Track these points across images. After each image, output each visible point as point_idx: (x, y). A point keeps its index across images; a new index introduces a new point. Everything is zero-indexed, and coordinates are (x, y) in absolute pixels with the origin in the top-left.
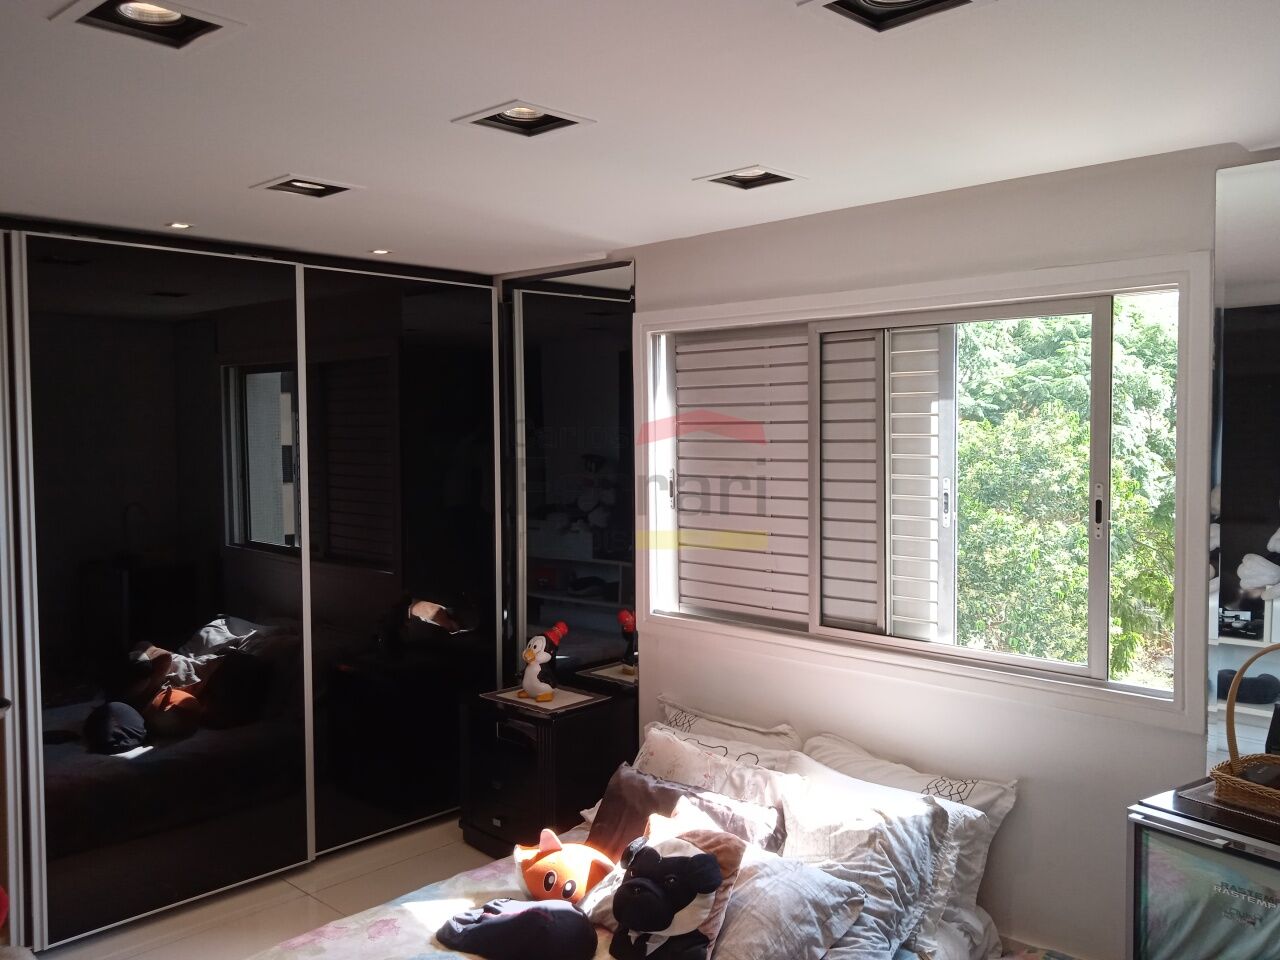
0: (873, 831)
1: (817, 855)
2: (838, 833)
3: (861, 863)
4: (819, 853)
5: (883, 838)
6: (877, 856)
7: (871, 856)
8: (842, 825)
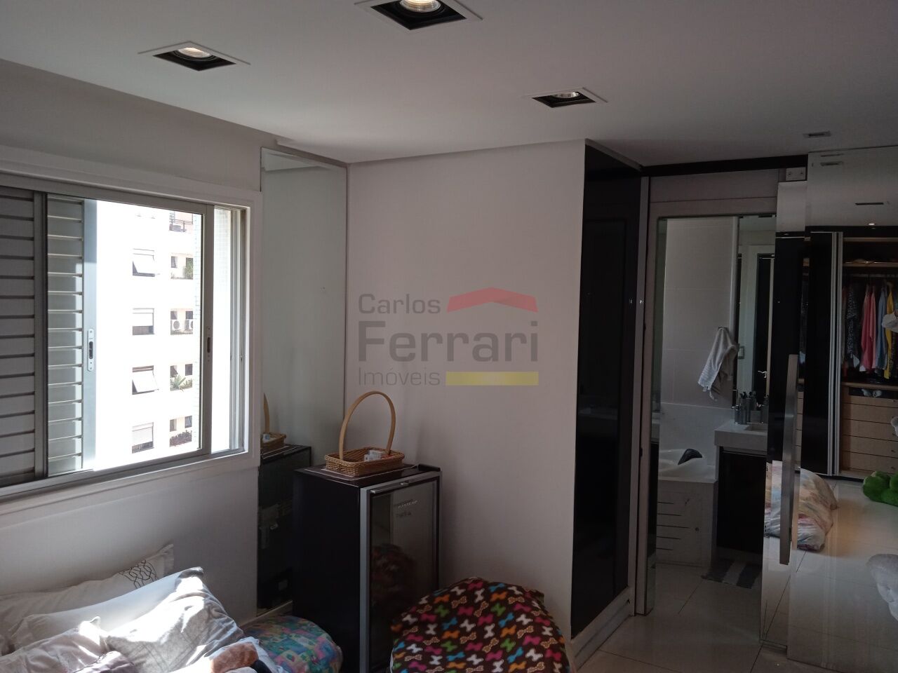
0: (207, 607)
1: (182, 653)
2: (184, 626)
3: (221, 630)
4: (182, 650)
5: (214, 607)
6: (222, 619)
7: (220, 622)
8: (181, 620)
